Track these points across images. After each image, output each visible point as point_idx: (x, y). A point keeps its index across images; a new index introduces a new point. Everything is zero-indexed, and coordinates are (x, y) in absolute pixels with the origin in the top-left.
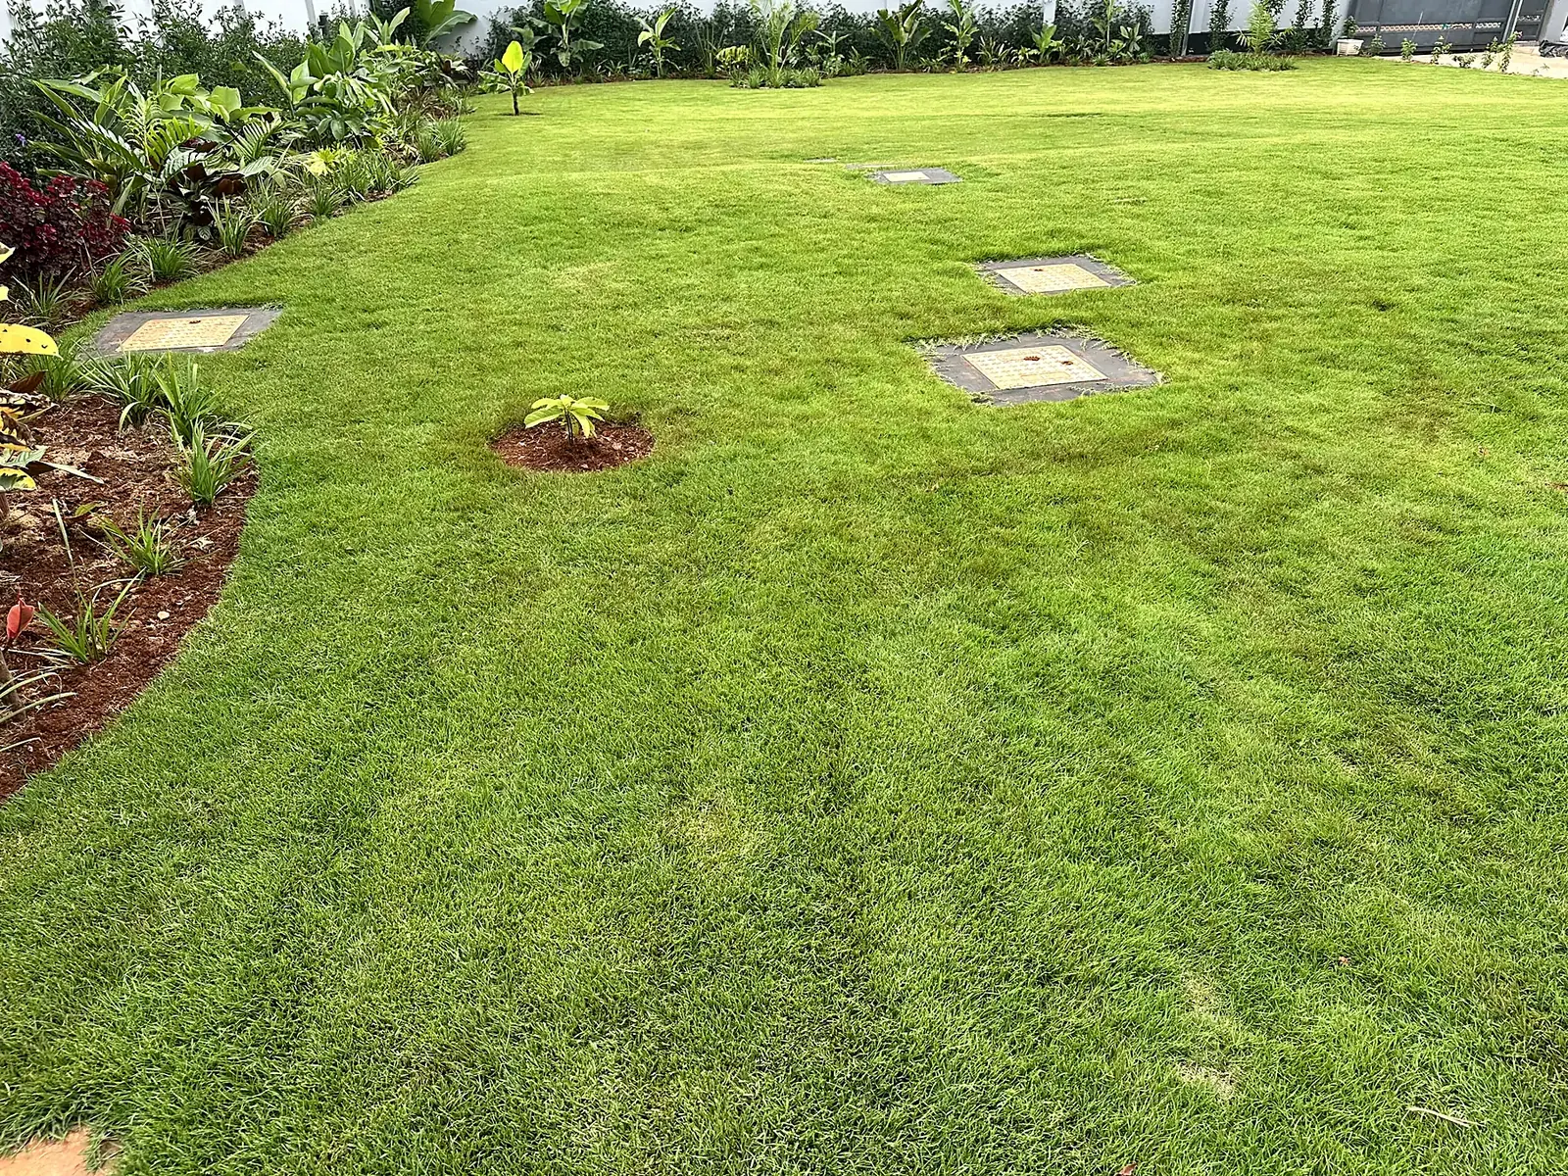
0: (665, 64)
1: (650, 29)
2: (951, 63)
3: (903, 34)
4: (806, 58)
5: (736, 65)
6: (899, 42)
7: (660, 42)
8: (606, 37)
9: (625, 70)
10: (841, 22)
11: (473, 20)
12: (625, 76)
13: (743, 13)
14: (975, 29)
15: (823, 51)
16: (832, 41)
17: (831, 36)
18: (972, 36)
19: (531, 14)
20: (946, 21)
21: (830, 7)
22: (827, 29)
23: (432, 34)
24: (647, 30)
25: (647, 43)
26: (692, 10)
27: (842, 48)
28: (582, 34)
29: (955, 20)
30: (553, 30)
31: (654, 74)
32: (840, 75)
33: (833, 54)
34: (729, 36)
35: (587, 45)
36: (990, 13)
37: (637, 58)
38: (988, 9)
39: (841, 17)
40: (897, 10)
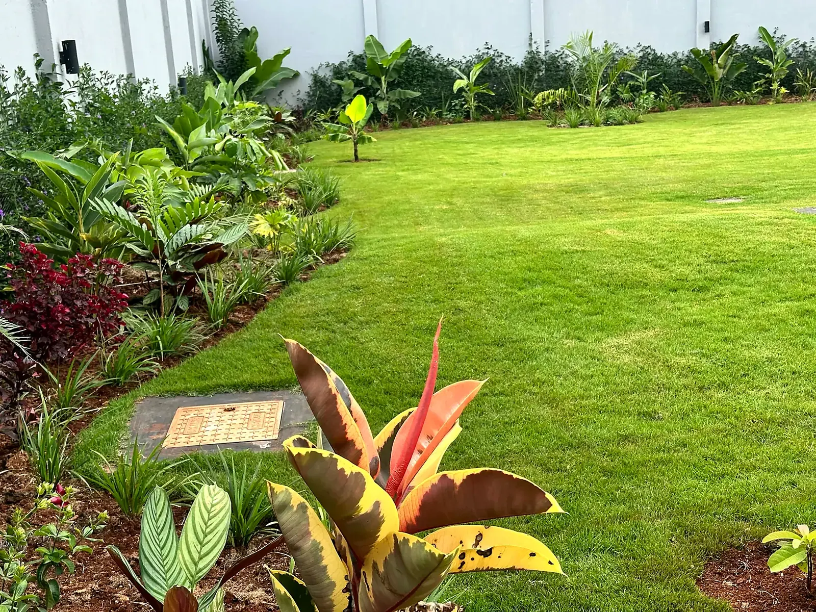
0: (478, 108)
1: (465, 77)
2: (767, 94)
3: (718, 70)
4: (618, 97)
5: (547, 106)
6: (713, 79)
7: (473, 88)
8: (421, 85)
9: (440, 115)
10: (650, 61)
11: (297, 75)
12: (439, 120)
13: (554, 59)
14: (791, 62)
15: (635, 89)
16: (642, 80)
17: (641, 75)
18: (788, 68)
19: (351, 68)
20: (759, 55)
21: (639, 49)
22: (637, 69)
23: (258, 89)
24: (461, 78)
25: (461, 90)
26: (504, 58)
27: (653, 86)
28: (399, 85)
29: (768, 54)
30: (373, 82)
31: (467, 117)
32: (653, 111)
33: (645, 91)
34: (539, 80)
35: (405, 93)
36: (804, 46)
37: (451, 103)
38: (801, 43)
39: (650, 57)
40: (708, 49)
